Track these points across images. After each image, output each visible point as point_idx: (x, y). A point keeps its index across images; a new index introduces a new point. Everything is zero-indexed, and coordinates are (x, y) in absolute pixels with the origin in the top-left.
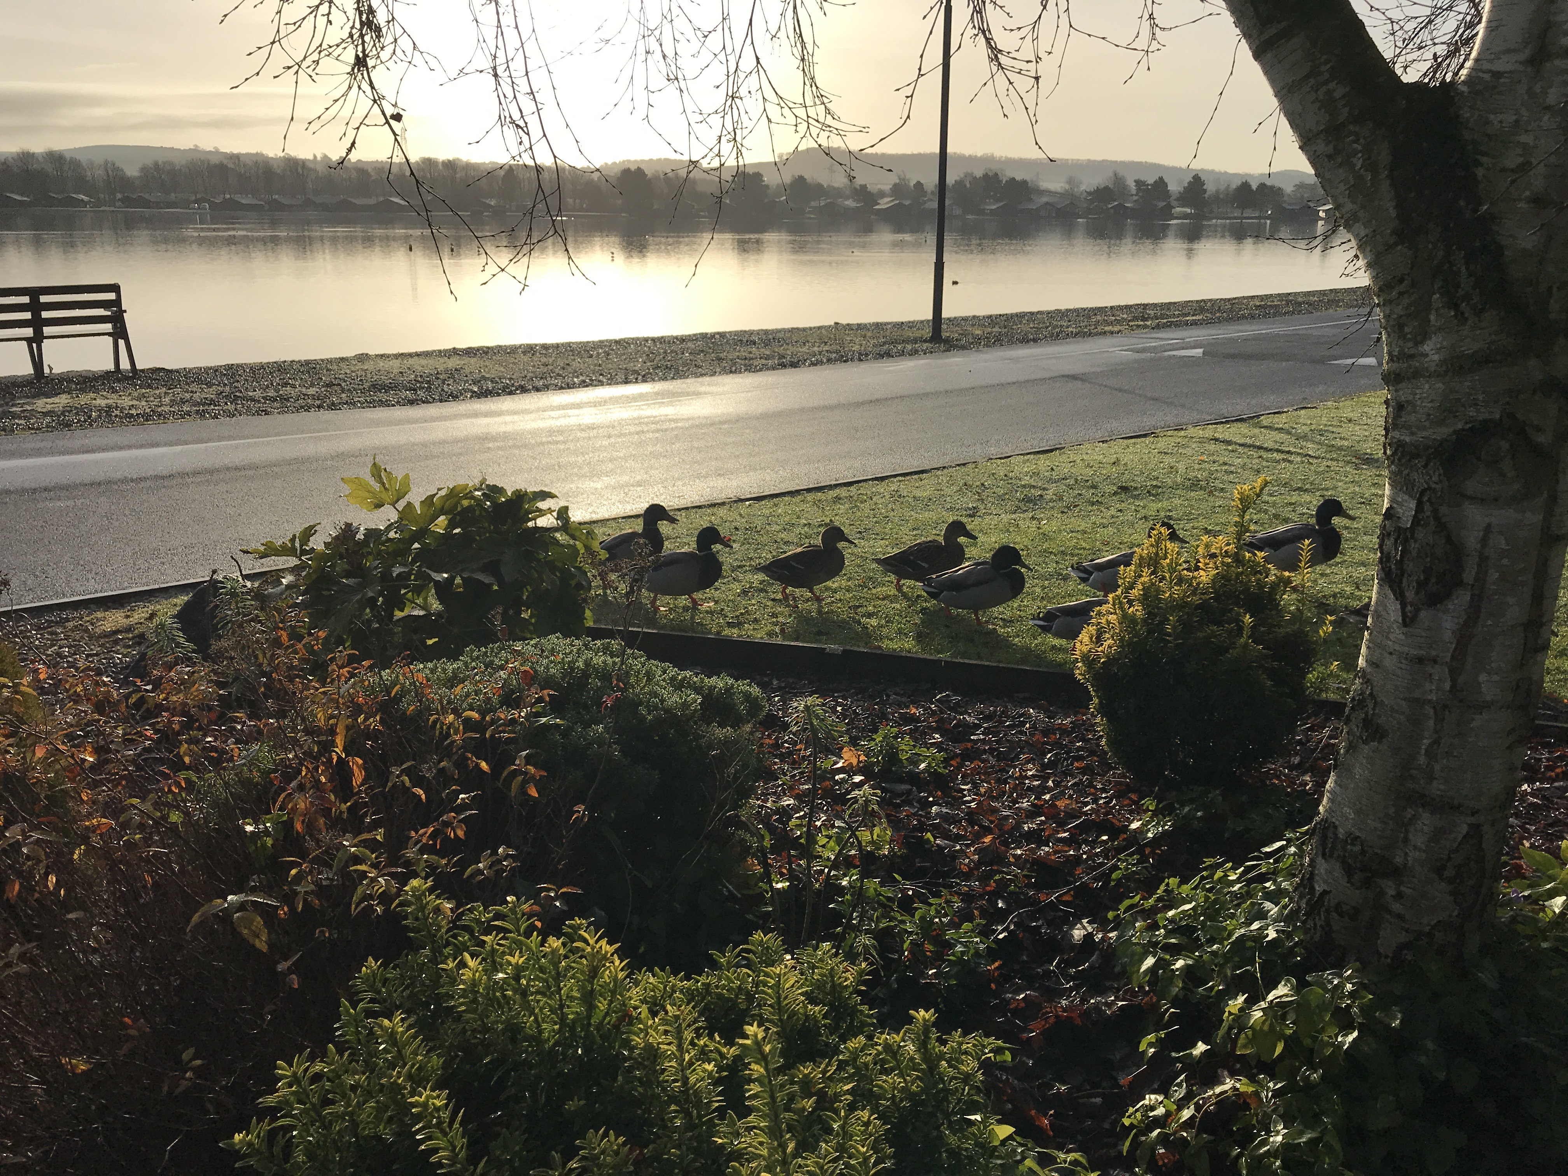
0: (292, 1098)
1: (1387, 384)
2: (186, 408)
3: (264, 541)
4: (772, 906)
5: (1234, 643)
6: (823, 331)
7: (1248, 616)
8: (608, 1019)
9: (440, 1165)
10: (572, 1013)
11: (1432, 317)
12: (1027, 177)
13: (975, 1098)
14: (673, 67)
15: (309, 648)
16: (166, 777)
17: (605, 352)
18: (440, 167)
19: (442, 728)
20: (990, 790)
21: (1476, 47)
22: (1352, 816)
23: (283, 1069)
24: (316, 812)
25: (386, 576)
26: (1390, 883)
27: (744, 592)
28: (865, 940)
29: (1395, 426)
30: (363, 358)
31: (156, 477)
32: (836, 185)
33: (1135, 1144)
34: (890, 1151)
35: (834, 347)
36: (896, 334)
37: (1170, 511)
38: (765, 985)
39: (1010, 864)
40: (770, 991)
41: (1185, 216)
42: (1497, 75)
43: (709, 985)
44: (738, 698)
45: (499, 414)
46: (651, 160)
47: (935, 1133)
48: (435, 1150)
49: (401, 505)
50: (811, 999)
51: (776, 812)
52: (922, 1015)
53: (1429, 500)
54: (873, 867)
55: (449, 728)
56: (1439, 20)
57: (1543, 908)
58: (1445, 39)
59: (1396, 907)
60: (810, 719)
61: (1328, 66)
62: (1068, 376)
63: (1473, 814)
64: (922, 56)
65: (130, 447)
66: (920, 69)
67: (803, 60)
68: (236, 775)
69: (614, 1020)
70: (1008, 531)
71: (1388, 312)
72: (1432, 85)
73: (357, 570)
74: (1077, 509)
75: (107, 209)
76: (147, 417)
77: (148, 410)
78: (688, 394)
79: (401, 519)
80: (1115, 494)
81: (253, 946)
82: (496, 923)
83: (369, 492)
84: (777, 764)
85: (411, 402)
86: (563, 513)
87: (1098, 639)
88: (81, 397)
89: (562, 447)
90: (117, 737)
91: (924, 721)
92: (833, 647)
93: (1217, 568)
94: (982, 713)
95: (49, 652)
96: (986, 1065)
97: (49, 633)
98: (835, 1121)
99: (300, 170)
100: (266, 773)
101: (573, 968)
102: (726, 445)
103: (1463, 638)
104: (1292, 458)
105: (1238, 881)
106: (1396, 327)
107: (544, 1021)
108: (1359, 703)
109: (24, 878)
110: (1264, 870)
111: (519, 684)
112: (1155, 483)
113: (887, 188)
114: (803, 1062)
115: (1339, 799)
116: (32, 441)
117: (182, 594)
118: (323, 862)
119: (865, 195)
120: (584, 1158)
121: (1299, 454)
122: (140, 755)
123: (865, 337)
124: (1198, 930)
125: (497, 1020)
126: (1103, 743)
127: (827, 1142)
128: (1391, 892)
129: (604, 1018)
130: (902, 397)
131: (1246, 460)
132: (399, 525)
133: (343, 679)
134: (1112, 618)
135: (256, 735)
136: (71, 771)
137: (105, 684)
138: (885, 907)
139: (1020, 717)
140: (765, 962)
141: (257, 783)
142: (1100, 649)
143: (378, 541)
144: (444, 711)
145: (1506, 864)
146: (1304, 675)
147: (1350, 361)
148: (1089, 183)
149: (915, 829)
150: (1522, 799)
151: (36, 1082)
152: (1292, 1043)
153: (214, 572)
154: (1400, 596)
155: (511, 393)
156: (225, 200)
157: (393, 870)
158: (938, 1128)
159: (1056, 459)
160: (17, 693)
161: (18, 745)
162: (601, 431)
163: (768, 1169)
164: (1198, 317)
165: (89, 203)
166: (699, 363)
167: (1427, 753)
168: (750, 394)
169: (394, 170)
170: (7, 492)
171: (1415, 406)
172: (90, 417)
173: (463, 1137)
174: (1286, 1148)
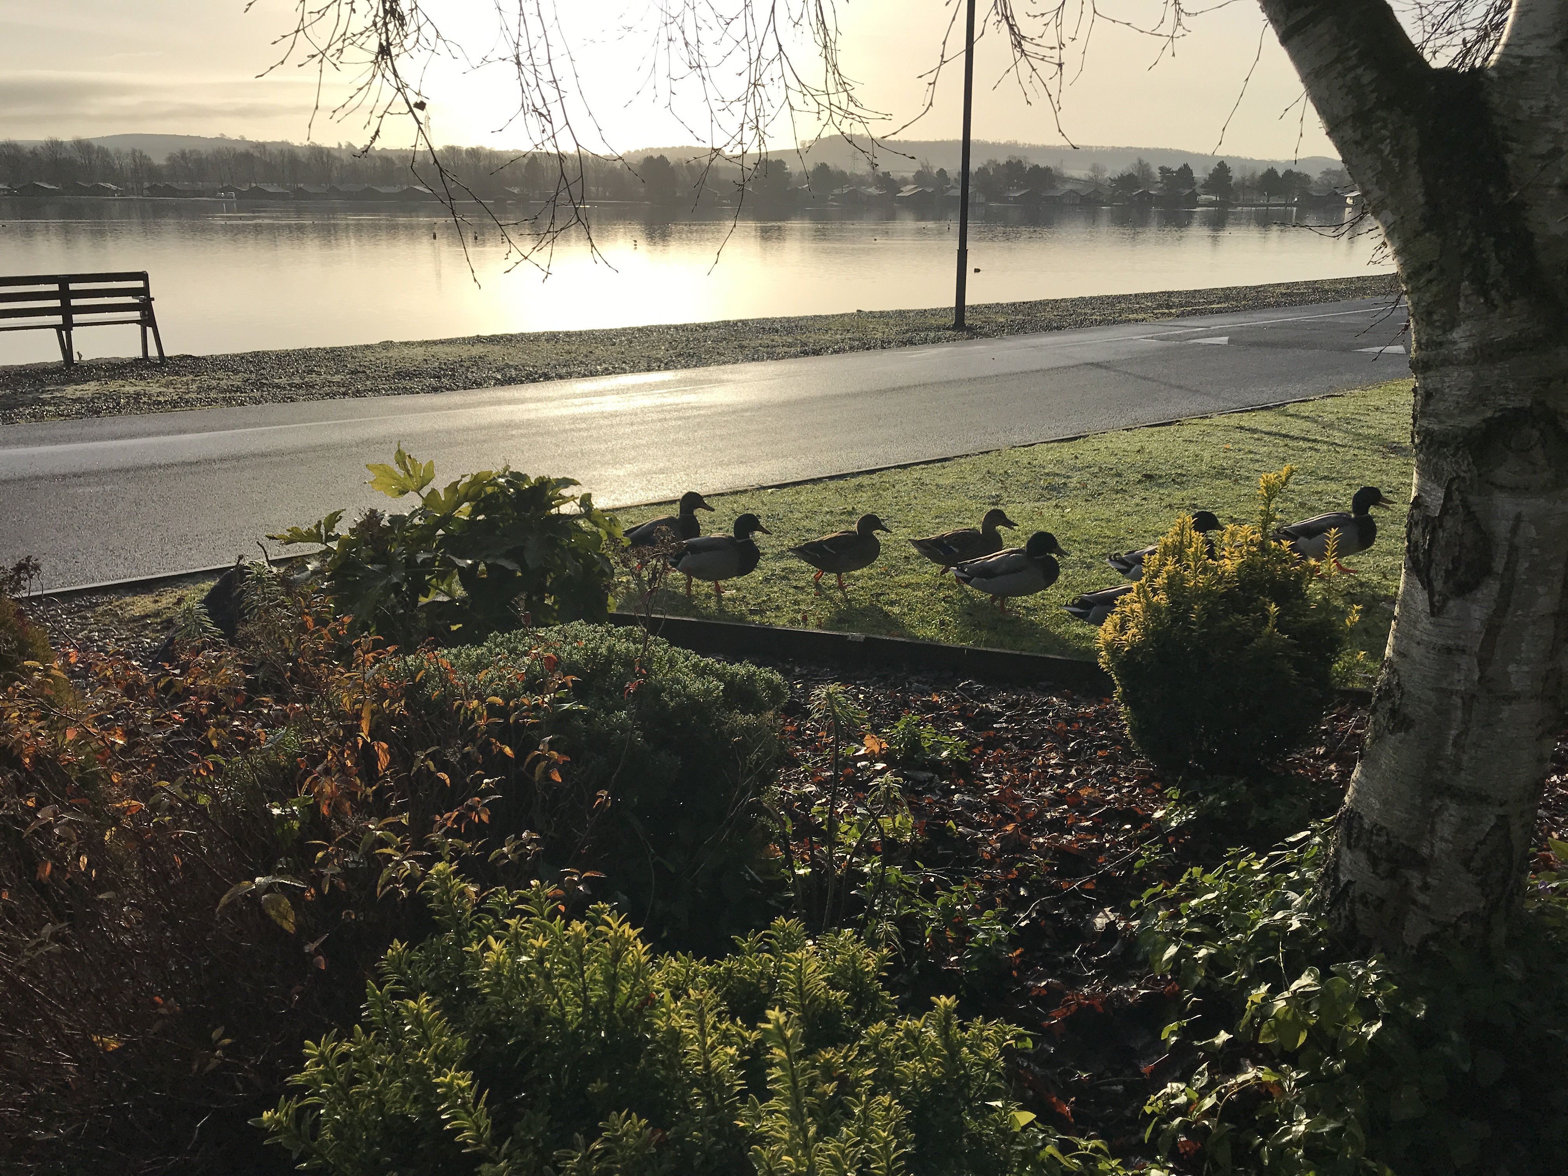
0: (320, 1077)
1: (1415, 372)
2: (213, 395)
3: (289, 527)
4: (794, 891)
5: (1260, 632)
6: (846, 319)
7: (1273, 605)
8: (631, 1002)
9: (465, 1145)
10: (596, 996)
11: (1461, 305)
12: (1051, 165)
13: (997, 1084)
14: (696, 54)
15: (335, 633)
16: (195, 760)
17: (628, 340)
18: (464, 155)
19: (466, 713)
20: (1013, 778)
21: (1506, 32)
22: (1378, 806)
23: (310, 1048)
24: (341, 794)
25: (410, 562)
26: (1416, 874)
27: (767, 580)
28: (887, 926)
29: (1423, 414)
30: (387, 345)
31: (184, 464)
32: (859, 172)
33: (1156, 1131)
34: (911, 1136)
35: (857, 335)
36: (919, 321)
37: (1195, 499)
38: (787, 970)
39: (1032, 852)
40: (792, 976)
41: (1210, 204)
42: (1528, 60)
43: (731, 969)
44: (761, 685)
45: (523, 401)
46: (674, 148)
47: (955, 1119)
48: (460, 1130)
49: (425, 492)
50: (832, 984)
51: (799, 798)
52: (944, 1001)
53: (1457, 489)
54: (895, 854)
55: (473, 713)
56: (1468, 5)
58: (1475, 24)
59: (1423, 898)
60: (832, 707)
61: (1357, 50)
62: (1092, 364)
63: (1501, 805)
64: (944, 43)
65: (158, 433)
66: (942, 56)
67: (825, 47)
68: (262, 758)
69: (636, 1003)
70: (1031, 519)
71: (1416, 299)
72: (1461, 70)
73: (381, 556)
74: (1101, 497)
75: (135, 197)
76: (175, 404)
77: (176, 397)
78: (710, 382)
79: (425, 505)
80: (1140, 482)
81: (281, 928)
82: (520, 906)
83: (394, 478)
84: (799, 751)
85: (435, 390)
86: (586, 501)
87: (1122, 628)
88: (111, 383)
89: (585, 434)
90: (147, 720)
91: (946, 709)
92: (856, 635)
93: (1242, 557)
94: (1005, 701)
95: (79, 636)
96: (1007, 1052)
97: (80, 617)
98: (856, 1106)
99: (325, 159)
100: (292, 757)
101: (597, 952)
102: (748, 432)
103: (1492, 629)
104: (1318, 446)
105: (1261, 870)
106: (1425, 315)
107: (567, 1004)
108: (1386, 693)
109: (56, 859)
110: (1288, 860)
111: (542, 671)
112: (1179, 471)
113: (910, 175)
114: (824, 1047)
115: (1365, 789)
116: (61, 427)
117: (208, 579)
118: (350, 844)
119: (887, 183)
120: (607, 1140)
121: (1325, 442)
122: (168, 738)
123: (887, 325)
124: (1221, 919)
125: (521, 1002)
126: (1127, 732)
127: (848, 1127)
128: (1417, 883)
129: (627, 1001)
130: (924, 385)
131: (1271, 449)
132: (423, 512)
133: (368, 664)
134: (1137, 606)
135: (282, 720)
136: (102, 754)
137: (134, 668)
138: (907, 894)
139: (1042, 706)
140: (787, 947)
141: (284, 768)
142: (1124, 638)
143: (402, 528)
144: (469, 697)
145: (1534, 856)
146: (1330, 663)
147: (1377, 349)
148: (1113, 171)
149: (937, 816)
150: (1551, 792)
151: (68, 1060)
152: (1315, 1033)
153: (241, 557)
154: (1428, 585)
155: (534, 381)
156: (251, 188)
157: (418, 853)
158: (959, 1113)
159: (1080, 447)
160: (48, 676)
161: (49, 728)
162: (624, 418)
163: (789, 1153)
164: (1223, 305)
165: (117, 191)
166: (722, 350)
167: (1455, 744)
168: (772, 382)
169: (418, 158)
170: (38, 478)
171: (1443, 394)
172: (118, 404)
173: (487, 1117)
174: (1309, 1137)
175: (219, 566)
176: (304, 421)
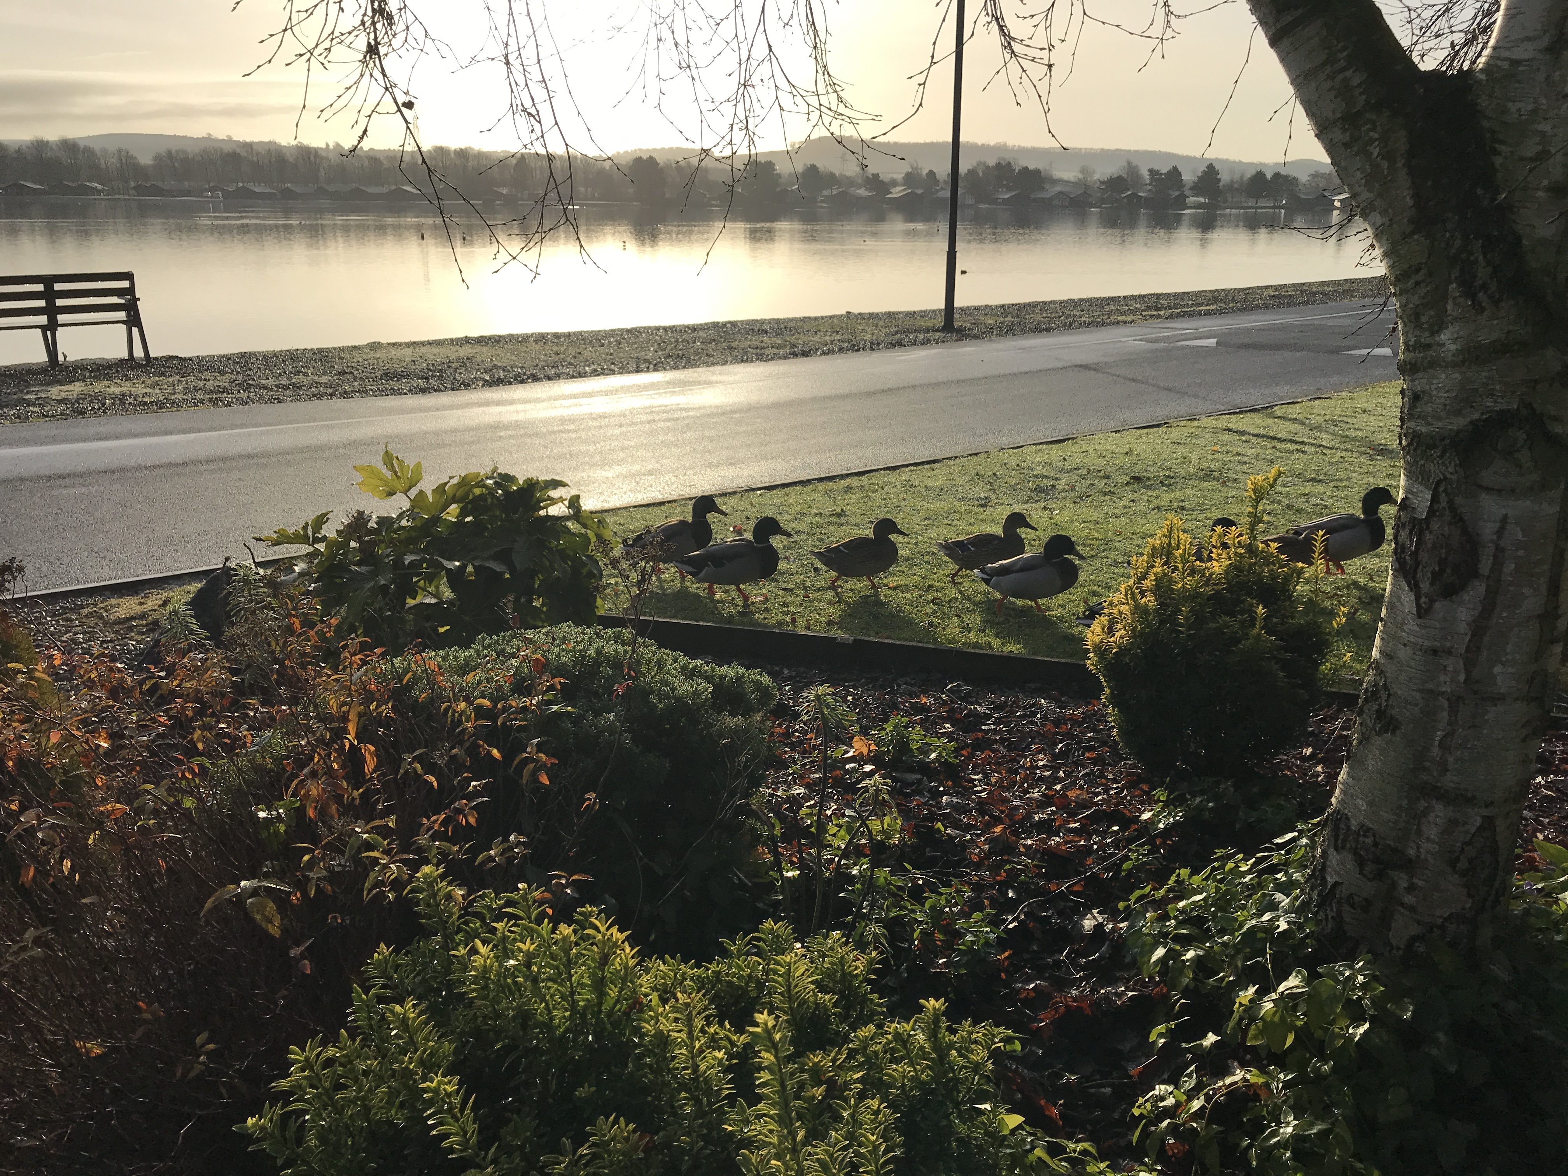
0: (305, 1083)
1: (1403, 373)
2: (199, 396)
3: (276, 529)
4: (782, 894)
5: (1247, 634)
6: (835, 320)
7: (1261, 607)
8: (618, 1006)
9: (451, 1150)
10: (583, 1000)
11: (1449, 307)
12: (1041, 167)
13: (985, 1087)
14: (685, 55)
15: (321, 635)
16: (180, 762)
17: (616, 341)
18: (452, 155)
19: (453, 715)
20: (1001, 780)
21: (1494, 35)
22: (1365, 808)
23: (295, 1054)
24: (328, 797)
25: (398, 563)
26: (1402, 875)
28: (875, 929)
29: (1411, 416)
30: (375, 346)
31: (170, 465)
32: (848, 174)
33: (1145, 1134)
34: (899, 1140)
35: (846, 337)
36: (908, 323)
37: (1183, 501)
38: (775, 973)
39: (1021, 854)
40: (780, 979)
41: (1199, 206)
42: (1515, 63)
43: (719, 972)
44: (751, 687)
45: (511, 402)
46: (663, 149)
47: (944, 1123)
48: (446, 1136)
49: (413, 493)
50: (821, 987)
51: (787, 800)
52: (932, 1004)
53: (1445, 491)
54: (884, 856)
55: (461, 715)
56: (1456, 8)
57: (1556, 901)
58: (1463, 27)
59: (1409, 899)
60: (821, 709)
61: (1346, 53)
62: (1081, 366)
63: (1487, 806)
64: (934, 44)
65: (144, 435)
66: (932, 57)
67: (815, 48)
68: (248, 761)
69: (624, 1007)
71: (1404, 301)
72: (1449, 73)
73: (369, 558)
74: (1090, 499)
75: (121, 197)
76: (161, 405)
77: (162, 398)
78: (699, 383)
79: (413, 507)
80: (1128, 484)
81: (267, 931)
82: (507, 910)
83: (381, 480)
84: (787, 753)
85: (423, 391)
86: (574, 502)
87: (1110, 630)
88: (96, 384)
89: (574, 436)
90: (131, 723)
91: (934, 711)
92: (845, 637)
93: (1230, 559)
94: (993, 703)
95: (64, 639)
96: (995, 1055)
97: (63, 620)
98: (845, 1110)
99: (312, 158)
100: (278, 760)
101: (584, 955)
102: (737, 434)
103: (1478, 629)
104: (1306, 448)
105: (1249, 872)
106: (1412, 317)
107: (555, 1008)
108: (1373, 695)
109: (39, 863)
110: (1275, 861)
111: (530, 673)
112: (1167, 473)
113: (899, 177)
114: (813, 1050)
115: (1352, 791)
116: (45, 428)
117: (195, 581)
118: (336, 848)
119: (876, 183)
120: (594, 1144)
121: (1313, 444)
122: (153, 741)
123: (877, 326)
124: (1209, 921)
125: (509, 1007)
126: (1114, 734)
127: (836, 1131)
128: (1403, 884)
129: (615, 1005)
130: (914, 387)
131: (1259, 451)
132: (411, 513)
133: (355, 666)
134: (1125, 608)
135: (268, 722)
136: (86, 757)
137: (119, 671)
138: (896, 896)
139: (1030, 707)
140: (775, 950)
141: (271, 770)
142: (1111, 640)
143: (390, 530)
144: (456, 699)
145: (1519, 857)
146: (1316, 665)
147: (1365, 351)
148: (1103, 172)
149: (926, 818)
150: (1536, 793)
151: (50, 1066)
152: (1303, 1036)
153: (227, 559)
154: (1414, 586)
155: (522, 382)
156: (238, 189)
157: (405, 856)
158: (947, 1116)
159: (1069, 449)
160: (32, 679)
161: (32, 731)
162: (612, 419)
163: (778, 1157)
164: (1211, 307)
165: (103, 191)
166: (711, 352)
167: (1441, 745)
168: (761, 383)
169: (406, 158)
170: (22, 479)
171: (1431, 396)
172: (104, 405)
173: (474, 1123)
174: (1297, 1139)
175: (205, 568)
176: (291, 422)
